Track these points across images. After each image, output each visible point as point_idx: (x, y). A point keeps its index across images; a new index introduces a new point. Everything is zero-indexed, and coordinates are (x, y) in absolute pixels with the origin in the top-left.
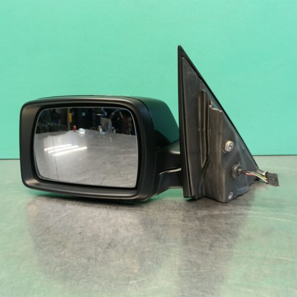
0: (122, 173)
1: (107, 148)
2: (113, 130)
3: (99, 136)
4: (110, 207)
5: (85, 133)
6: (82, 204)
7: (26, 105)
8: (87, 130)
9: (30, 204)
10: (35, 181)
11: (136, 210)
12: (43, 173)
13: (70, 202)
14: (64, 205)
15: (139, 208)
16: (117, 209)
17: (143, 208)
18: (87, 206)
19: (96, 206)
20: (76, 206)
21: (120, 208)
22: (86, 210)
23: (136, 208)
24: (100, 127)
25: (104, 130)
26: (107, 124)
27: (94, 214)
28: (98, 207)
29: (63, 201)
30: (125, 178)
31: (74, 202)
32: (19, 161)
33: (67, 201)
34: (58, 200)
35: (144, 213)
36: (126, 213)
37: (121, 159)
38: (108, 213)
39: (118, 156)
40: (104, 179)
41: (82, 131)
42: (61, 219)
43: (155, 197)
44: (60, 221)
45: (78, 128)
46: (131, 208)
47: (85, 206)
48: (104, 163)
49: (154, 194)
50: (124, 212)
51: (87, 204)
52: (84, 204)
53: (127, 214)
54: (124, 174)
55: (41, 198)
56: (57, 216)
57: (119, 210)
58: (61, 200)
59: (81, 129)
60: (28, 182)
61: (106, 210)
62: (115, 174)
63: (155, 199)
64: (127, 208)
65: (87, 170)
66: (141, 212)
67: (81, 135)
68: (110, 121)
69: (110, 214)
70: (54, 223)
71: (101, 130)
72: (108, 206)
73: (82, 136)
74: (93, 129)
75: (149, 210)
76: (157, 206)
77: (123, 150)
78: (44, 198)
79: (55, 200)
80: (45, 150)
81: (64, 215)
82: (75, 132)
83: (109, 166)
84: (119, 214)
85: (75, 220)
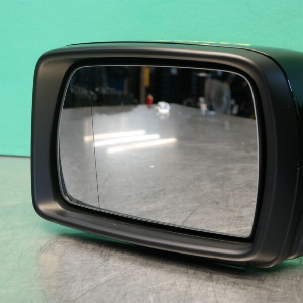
0: (232, 201)
1: (210, 147)
2: (232, 107)
3: (200, 119)
4: (195, 273)
5: (171, 111)
6: (140, 259)
7: (47, 57)
8: (175, 106)
9: (42, 250)
10: (55, 206)
11: (247, 285)
12: (74, 190)
13: (119, 254)
14: (106, 260)
15: (256, 281)
16: (210, 279)
17: (263, 281)
18: (150, 265)
19: (168, 267)
20: (128, 263)
21: (215, 276)
22: (146, 275)
23: (247, 281)
24: (202, 100)
25: (210, 108)
26: (220, 95)
27: (161, 284)
28: (171, 271)
29: (106, 251)
30: (236, 214)
31: (126, 256)
32: (28, 161)
33: (112, 252)
34: (97, 247)
35: (264, 293)
36: (226, 289)
37: (235, 172)
38: (190, 286)
39: (230, 166)
40: (193, 211)
41: (164, 108)
42: (94, 288)
43: (292, 260)
44: (93, 290)
45: (156, 101)
46: (239, 280)
47: (146, 265)
48: (199, 179)
49: (290, 255)
50: (223, 287)
51: (150, 262)
52: (145, 261)
53: (227, 292)
54: (236, 205)
55: (65, 240)
56: (89, 279)
57: (212, 281)
58: (102, 249)
59: (162, 104)
60: (43, 207)
61: (186, 279)
62: (217, 203)
63: (293, 266)
64: (230, 279)
65: (163, 190)
66: (257, 291)
67: (161, 115)
68: (226, 88)
69: (193, 287)
70: (80, 295)
71: (204, 107)
72: (192, 271)
73: (162, 117)
74: (189, 105)
75: (275, 289)
76: (294, 282)
77: (242, 154)
78: (71, 242)
79: (90, 247)
80: (87, 139)
81: (103, 280)
82: (150, 108)
83: (207, 186)
84: (210, 289)
85: (122, 293)
